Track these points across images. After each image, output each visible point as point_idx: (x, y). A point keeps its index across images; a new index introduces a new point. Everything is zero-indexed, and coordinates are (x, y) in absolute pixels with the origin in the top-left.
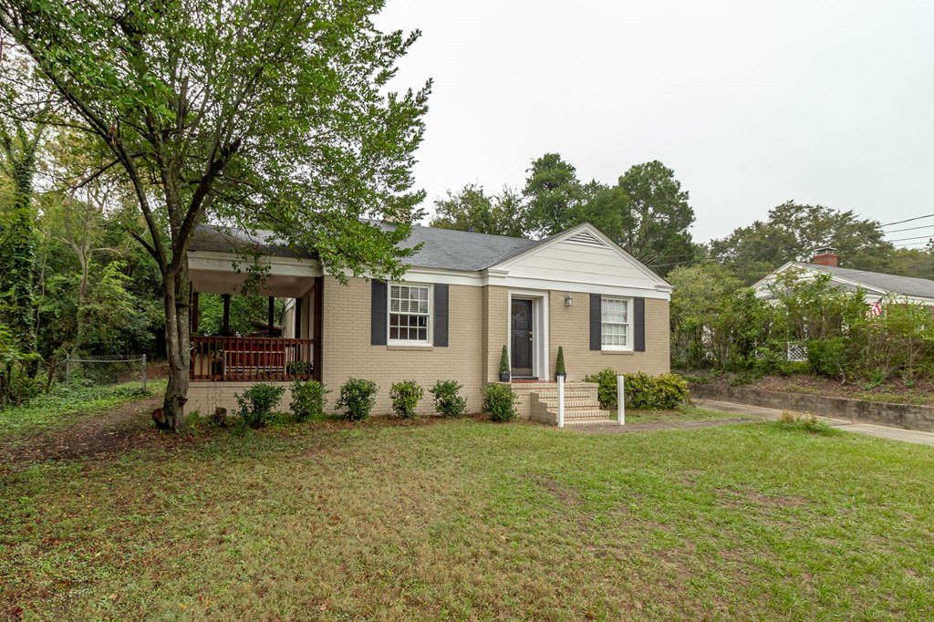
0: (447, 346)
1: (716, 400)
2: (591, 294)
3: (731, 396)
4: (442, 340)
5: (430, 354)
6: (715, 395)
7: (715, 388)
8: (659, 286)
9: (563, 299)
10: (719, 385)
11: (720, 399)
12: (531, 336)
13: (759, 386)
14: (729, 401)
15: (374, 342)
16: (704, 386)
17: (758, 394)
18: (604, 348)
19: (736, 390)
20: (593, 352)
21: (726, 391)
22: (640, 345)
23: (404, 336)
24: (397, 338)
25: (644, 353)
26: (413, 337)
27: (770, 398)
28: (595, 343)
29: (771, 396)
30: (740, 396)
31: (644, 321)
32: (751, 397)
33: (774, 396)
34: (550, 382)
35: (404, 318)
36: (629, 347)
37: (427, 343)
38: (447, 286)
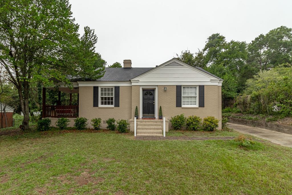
0: (119, 107)
1: (261, 128)
2: (177, 86)
3: (266, 127)
4: (117, 105)
5: (113, 109)
6: (260, 126)
7: (260, 123)
8: (211, 80)
9: (163, 88)
10: (262, 121)
11: (262, 128)
12: (154, 102)
13: (280, 122)
14: (266, 129)
15: (94, 106)
16: (256, 121)
17: (278, 126)
18: (183, 106)
19: (269, 124)
20: (178, 108)
21: (264, 124)
22: (202, 104)
23: (105, 104)
24: (103, 104)
25: (204, 108)
26: (109, 104)
27: (283, 128)
28: (179, 104)
29: (284, 127)
30: (270, 127)
31: (204, 95)
32: (275, 127)
33: (285, 127)
34: (158, 119)
35: (106, 98)
36: (197, 106)
37: (113, 106)
38: (119, 87)
